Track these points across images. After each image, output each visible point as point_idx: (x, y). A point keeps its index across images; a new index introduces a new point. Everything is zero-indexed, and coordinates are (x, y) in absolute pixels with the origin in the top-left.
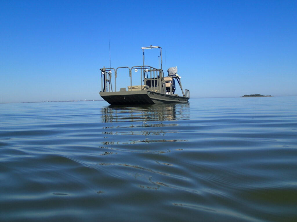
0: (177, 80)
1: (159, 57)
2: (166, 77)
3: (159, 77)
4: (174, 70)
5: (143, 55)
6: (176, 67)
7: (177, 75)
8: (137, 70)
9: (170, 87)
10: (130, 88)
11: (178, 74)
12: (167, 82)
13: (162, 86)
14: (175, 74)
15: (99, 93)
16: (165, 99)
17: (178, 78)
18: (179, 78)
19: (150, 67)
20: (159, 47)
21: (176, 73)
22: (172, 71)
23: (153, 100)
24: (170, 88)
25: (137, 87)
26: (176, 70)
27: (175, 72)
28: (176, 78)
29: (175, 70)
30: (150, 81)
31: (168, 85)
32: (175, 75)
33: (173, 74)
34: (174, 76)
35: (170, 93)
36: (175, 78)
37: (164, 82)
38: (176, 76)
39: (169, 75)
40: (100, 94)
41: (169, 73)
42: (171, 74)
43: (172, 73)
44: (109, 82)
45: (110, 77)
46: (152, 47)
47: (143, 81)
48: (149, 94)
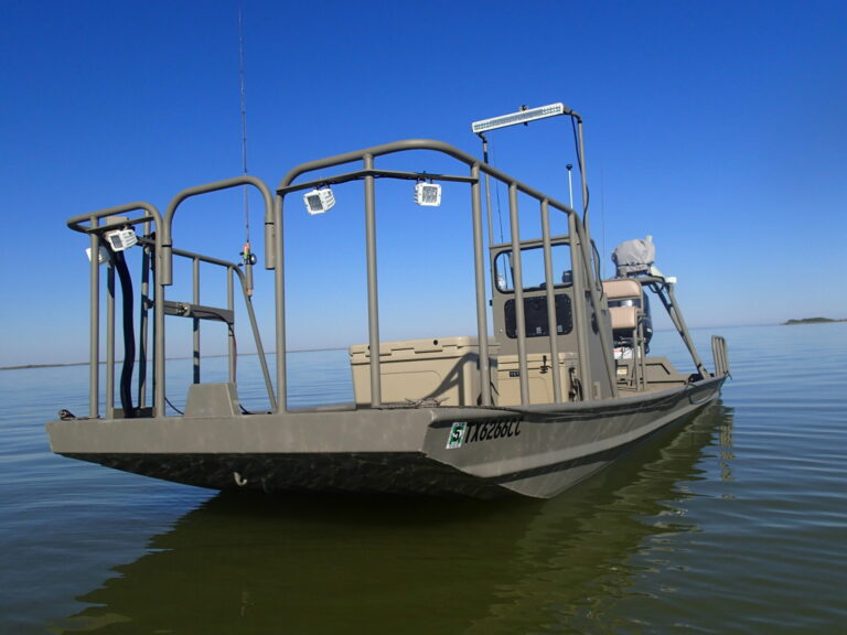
0: (659, 292)
1: (569, 168)
2: (609, 281)
4: (641, 250)
6: (650, 238)
7: (654, 271)
8: (323, 193)
9: (633, 329)
11: (658, 268)
12: (616, 302)
13: (595, 327)
14: (646, 267)
17: (660, 286)
18: (668, 286)
20: (567, 112)
21: (649, 265)
22: (630, 257)
23: (512, 486)
24: (635, 332)
25: (411, 354)
26: (652, 249)
27: (647, 261)
28: (653, 283)
29: (646, 252)
31: (625, 317)
32: (644, 272)
33: (635, 269)
34: (643, 277)
35: (635, 353)
36: (648, 283)
37: (604, 305)
38: (650, 275)
39: (618, 274)
41: (617, 266)
42: (629, 269)
43: (633, 264)
44: (230, 324)
45: (246, 290)
46: (530, 115)
47: (488, 303)
48: (452, 446)
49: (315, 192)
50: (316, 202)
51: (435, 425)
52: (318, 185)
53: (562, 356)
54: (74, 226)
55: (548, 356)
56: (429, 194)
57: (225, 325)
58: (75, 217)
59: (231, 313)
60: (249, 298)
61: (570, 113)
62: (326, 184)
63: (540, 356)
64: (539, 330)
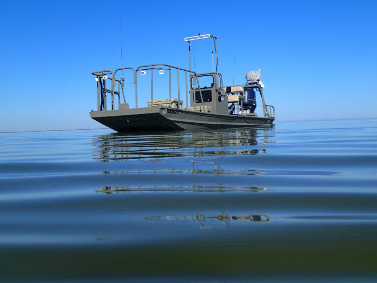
0: (260, 90)
1: (213, 52)
3: (213, 85)
5: (190, 50)
6: (260, 70)
7: (259, 83)
9: (237, 102)
10: (150, 104)
13: (220, 100)
14: (256, 81)
15: (90, 113)
16: (208, 121)
19: (169, 66)
20: (211, 37)
21: (258, 80)
22: (251, 77)
25: (162, 103)
26: (259, 75)
27: (257, 79)
28: (258, 87)
29: (256, 76)
30: (199, 92)
32: (256, 83)
33: (252, 82)
34: (255, 85)
36: (256, 87)
38: (257, 84)
40: (91, 115)
41: (247, 80)
42: (250, 82)
43: (251, 80)
44: (119, 95)
45: (122, 87)
46: (201, 37)
47: (188, 93)
48: (164, 113)
49: (142, 71)
50: (143, 73)
51: (161, 109)
52: (143, 70)
53: (205, 107)
54: (93, 74)
55: (202, 107)
56: (161, 72)
57: (118, 95)
58: (93, 72)
59: (119, 93)
60: (123, 89)
61: (212, 37)
62: (144, 70)
63: (200, 107)
64: (208, 100)
